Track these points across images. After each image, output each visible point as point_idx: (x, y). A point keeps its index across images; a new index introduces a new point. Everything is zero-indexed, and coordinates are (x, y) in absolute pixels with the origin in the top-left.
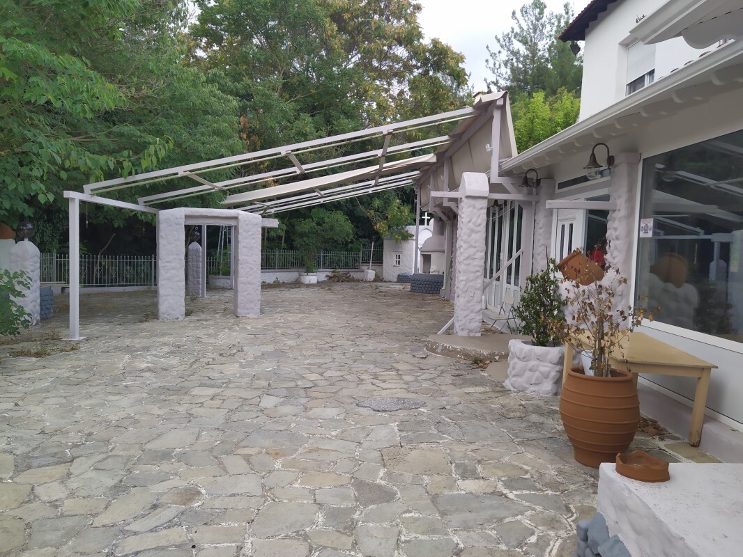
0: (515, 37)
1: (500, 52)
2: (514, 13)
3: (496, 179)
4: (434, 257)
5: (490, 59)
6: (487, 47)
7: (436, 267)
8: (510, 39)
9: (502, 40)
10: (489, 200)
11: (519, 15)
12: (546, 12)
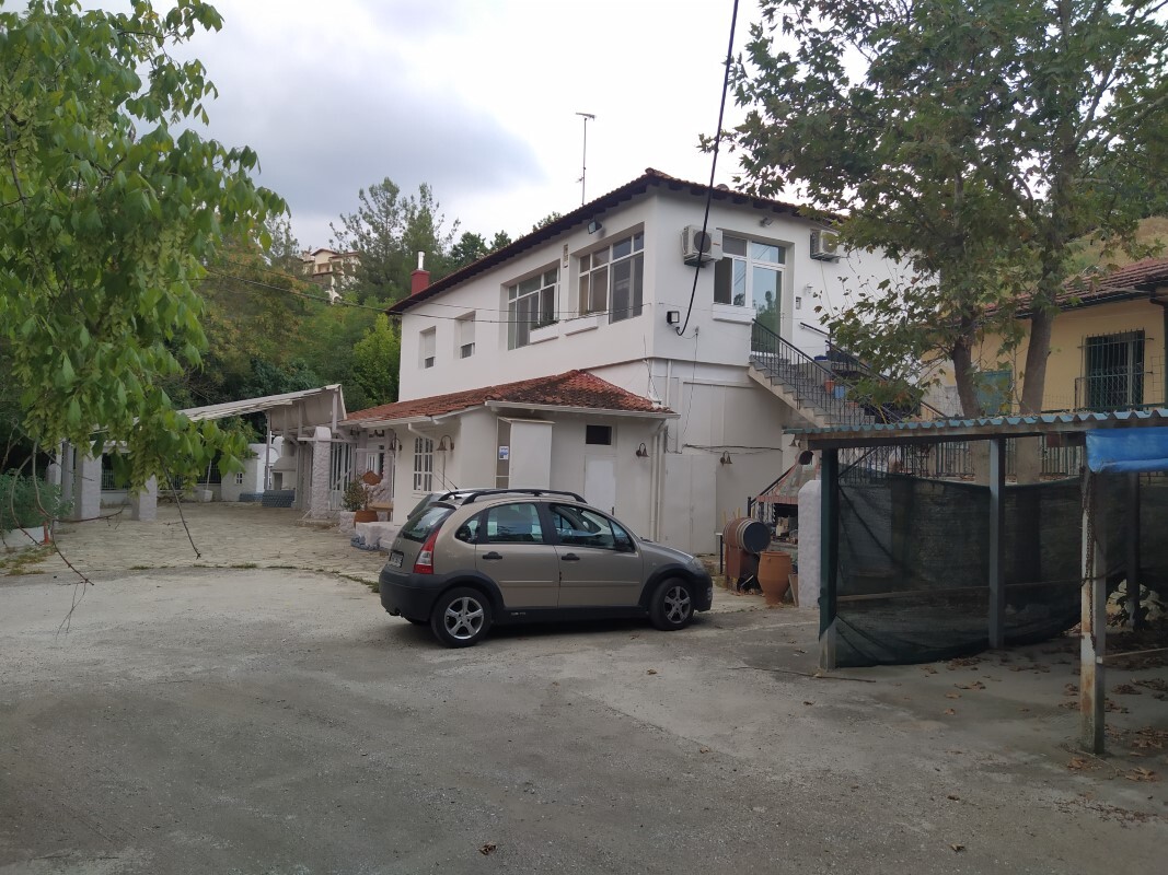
0: (364, 218)
1: (346, 233)
2: (361, 192)
3: (335, 430)
4: (285, 476)
5: (334, 239)
6: (331, 225)
7: (287, 484)
8: (357, 222)
9: (348, 221)
10: (332, 443)
11: (367, 195)
12: (399, 198)
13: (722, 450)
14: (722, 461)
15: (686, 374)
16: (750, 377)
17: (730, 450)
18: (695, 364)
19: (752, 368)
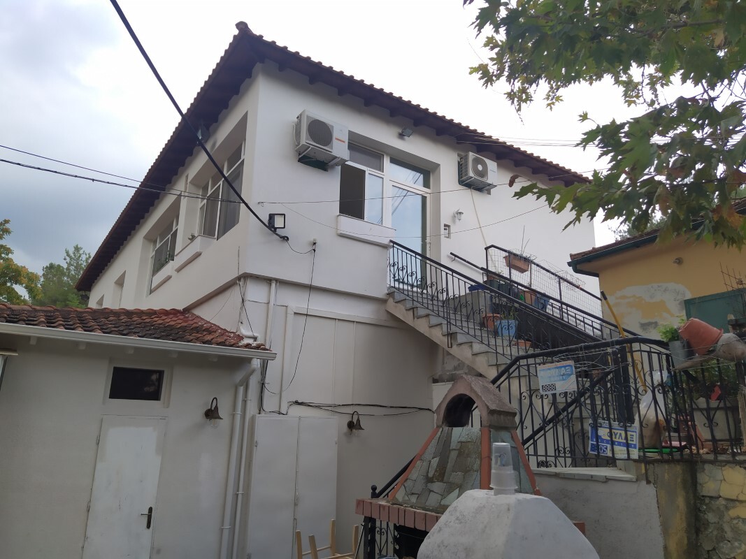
13: (350, 410)
14: (351, 425)
15: (297, 301)
16: (388, 312)
17: (360, 410)
18: (310, 288)
19: (391, 301)
